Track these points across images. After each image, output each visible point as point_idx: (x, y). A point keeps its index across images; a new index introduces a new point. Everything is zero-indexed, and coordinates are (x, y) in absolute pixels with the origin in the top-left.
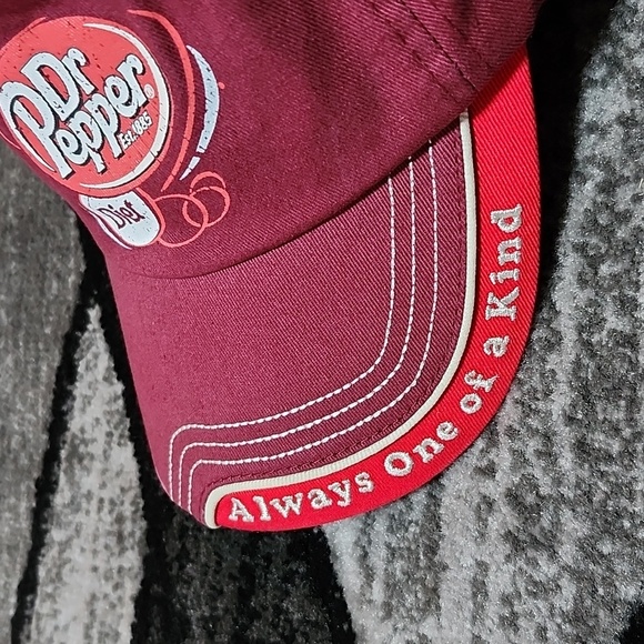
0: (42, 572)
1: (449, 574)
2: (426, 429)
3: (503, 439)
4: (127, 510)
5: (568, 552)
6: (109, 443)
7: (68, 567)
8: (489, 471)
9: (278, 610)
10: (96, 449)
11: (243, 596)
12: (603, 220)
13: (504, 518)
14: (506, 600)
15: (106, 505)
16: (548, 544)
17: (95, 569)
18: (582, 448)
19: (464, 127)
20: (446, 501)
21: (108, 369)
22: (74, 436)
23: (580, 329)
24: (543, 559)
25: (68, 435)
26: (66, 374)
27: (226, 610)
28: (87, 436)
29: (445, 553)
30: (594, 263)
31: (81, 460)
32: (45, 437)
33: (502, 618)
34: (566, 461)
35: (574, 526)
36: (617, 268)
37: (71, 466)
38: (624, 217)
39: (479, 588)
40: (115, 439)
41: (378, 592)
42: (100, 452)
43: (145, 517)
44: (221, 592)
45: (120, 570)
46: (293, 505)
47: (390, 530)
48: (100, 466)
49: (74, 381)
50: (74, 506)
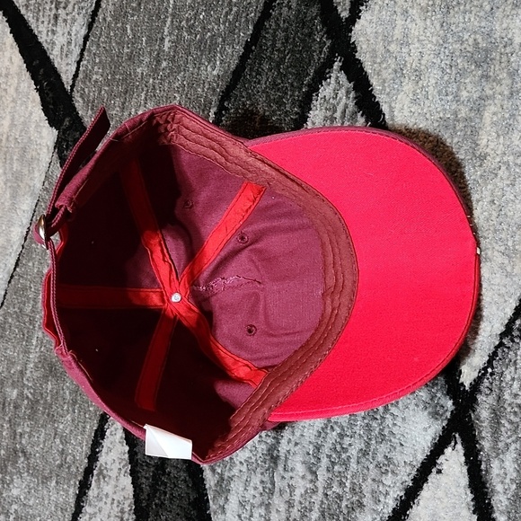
4: (127, 509)
6: (119, 474)
10: (114, 474)
12: (338, 447)
15: (115, 502)
21: (122, 438)
22: (101, 465)
23: (324, 488)
25: (98, 464)
26: (100, 434)
28: (108, 467)
30: (333, 463)
31: (104, 478)
32: (86, 461)
36: (341, 470)
37: (99, 479)
38: (345, 450)
40: (123, 472)
42: (114, 476)
43: (135, 513)
48: (114, 483)
49: (103, 439)
50: (99, 498)
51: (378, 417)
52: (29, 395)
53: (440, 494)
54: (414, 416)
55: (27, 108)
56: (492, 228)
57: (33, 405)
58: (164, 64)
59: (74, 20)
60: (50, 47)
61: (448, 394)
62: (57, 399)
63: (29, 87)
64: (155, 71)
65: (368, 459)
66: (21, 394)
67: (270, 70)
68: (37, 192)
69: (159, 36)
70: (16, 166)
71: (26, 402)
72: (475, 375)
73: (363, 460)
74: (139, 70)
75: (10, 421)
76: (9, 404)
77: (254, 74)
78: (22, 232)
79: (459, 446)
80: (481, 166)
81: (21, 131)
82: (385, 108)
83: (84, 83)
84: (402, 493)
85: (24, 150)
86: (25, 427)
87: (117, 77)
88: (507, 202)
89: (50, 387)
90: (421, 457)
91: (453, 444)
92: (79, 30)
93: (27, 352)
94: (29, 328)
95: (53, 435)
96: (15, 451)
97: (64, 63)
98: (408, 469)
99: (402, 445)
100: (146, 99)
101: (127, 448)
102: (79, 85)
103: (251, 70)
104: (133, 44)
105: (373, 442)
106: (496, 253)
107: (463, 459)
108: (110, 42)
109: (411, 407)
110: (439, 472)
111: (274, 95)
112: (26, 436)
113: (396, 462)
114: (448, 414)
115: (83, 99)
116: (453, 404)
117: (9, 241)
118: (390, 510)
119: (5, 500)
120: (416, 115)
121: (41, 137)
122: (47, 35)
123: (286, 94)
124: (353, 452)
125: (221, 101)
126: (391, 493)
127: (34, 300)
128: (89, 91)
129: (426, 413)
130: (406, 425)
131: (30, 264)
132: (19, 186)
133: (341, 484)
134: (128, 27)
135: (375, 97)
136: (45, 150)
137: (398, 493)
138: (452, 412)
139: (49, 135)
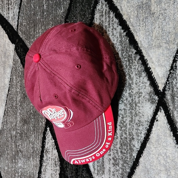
0: (42, 170)
1: (105, 169)
2: (101, 150)
3: (111, 151)
4: (57, 160)
5: (120, 166)
7: (47, 169)
8: (110, 155)
9: (82, 175)
10: (50, 150)
11: (76, 173)
12: (122, 122)
13: (112, 161)
14: (113, 172)
15: (53, 159)
16: (118, 165)
17: (52, 169)
18: (121, 152)
19: (103, 114)
20: (105, 159)
21: (51, 138)
23: (120, 136)
24: (117, 166)
25: (45, 148)
26: (44, 138)
27: (74, 175)
28: (48, 148)
29: (105, 166)
30: (121, 127)
31: (48, 152)
32: (41, 148)
33: (113, 175)
34: (120, 154)
35: (121, 162)
36: (124, 129)
37: (46, 153)
38: (125, 122)
39: (110, 171)
40: (53, 149)
41: (96, 172)
43: (60, 161)
44: (73, 172)
45: (56, 169)
46: (84, 161)
47: (97, 163)
48: (51, 153)
49: (45, 140)
50: (47, 159)
51: (134, 108)
52: (19, 132)
53: (159, 128)
54: (146, 105)
55: (4, 40)
56: (160, 36)
57: (21, 135)
58: (45, 13)
59: (14, 8)
60: (8, 18)
61: (155, 94)
62: (28, 131)
63: (3, 33)
64: (43, 16)
65: (133, 123)
66: (17, 133)
67: (79, 5)
68: (11, 66)
69: (42, 5)
70: (3, 59)
71: (18, 134)
72: (163, 86)
73: (131, 124)
74: (37, 18)
75: (14, 142)
76: (13, 136)
77: (75, 8)
78: (9, 80)
79: (162, 111)
80: (153, 17)
81: (3, 48)
82: (119, 8)
83: (21, 26)
84: (146, 132)
85: (5, 53)
86: (19, 143)
87: (31, 22)
88: (164, 26)
89: (25, 127)
90: (150, 118)
91: (160, 110)
92: (17, 10)
93: (16, 118)
94: (16, 110)
95: (29, 143)
96: (18, 151)
97: (13, 22)
98: (147, 123)
99: (143, 115)
100: (41, 26)
101: (54, 141)
102: (19, 27)
103: (73, 7)
104: (34, 10)
105: (134, 117)
106: (163, 44)
107: (164, 114)
108: (27, 11)
109: (144, 102)
110: (157, 120)
111: (82, 13)
112: (20, 146)
113: (142, 121)
114: (157, 101)
115: (21, 32)
116: (158, 97)
117: (5, 84)
118: (143, 138)
119: (17, 168)
120: (129, 6)
121: (10, 48)
122: (7, 15)
123: (86, 12)
124: (128, 122)
125: (65, 20)
126: (142, 132)
127: (16, 101)
128: (23, 29)
129: (149, 103)
130: (143, 108)
131: (13, 89)
132: (5, 65)
133: (126, 133)
134: (32, 5)
135: (115, 5)
136: (12, 52)
137: (145, 132)
138: (158, 100)
139: (12, 47)
